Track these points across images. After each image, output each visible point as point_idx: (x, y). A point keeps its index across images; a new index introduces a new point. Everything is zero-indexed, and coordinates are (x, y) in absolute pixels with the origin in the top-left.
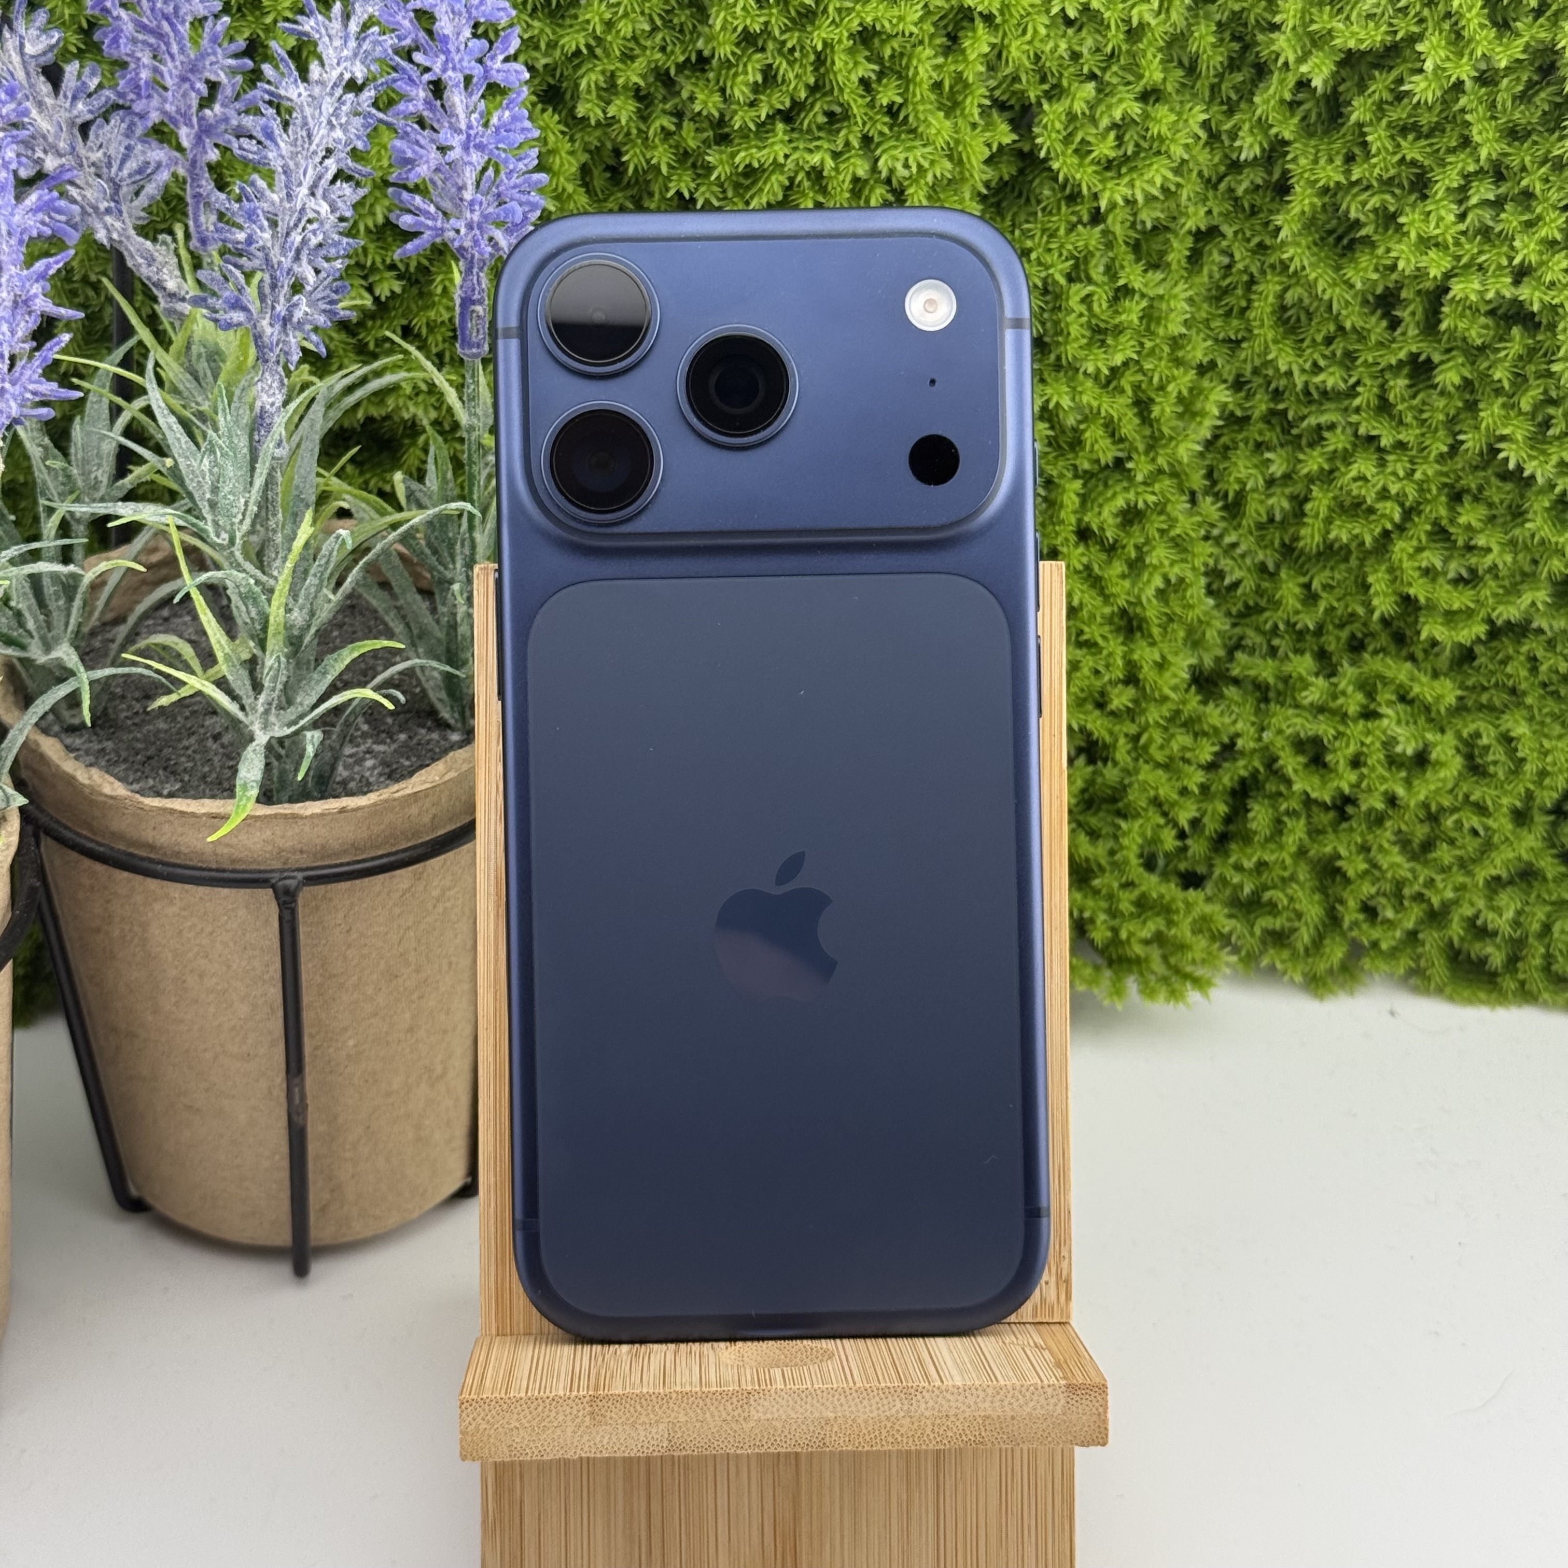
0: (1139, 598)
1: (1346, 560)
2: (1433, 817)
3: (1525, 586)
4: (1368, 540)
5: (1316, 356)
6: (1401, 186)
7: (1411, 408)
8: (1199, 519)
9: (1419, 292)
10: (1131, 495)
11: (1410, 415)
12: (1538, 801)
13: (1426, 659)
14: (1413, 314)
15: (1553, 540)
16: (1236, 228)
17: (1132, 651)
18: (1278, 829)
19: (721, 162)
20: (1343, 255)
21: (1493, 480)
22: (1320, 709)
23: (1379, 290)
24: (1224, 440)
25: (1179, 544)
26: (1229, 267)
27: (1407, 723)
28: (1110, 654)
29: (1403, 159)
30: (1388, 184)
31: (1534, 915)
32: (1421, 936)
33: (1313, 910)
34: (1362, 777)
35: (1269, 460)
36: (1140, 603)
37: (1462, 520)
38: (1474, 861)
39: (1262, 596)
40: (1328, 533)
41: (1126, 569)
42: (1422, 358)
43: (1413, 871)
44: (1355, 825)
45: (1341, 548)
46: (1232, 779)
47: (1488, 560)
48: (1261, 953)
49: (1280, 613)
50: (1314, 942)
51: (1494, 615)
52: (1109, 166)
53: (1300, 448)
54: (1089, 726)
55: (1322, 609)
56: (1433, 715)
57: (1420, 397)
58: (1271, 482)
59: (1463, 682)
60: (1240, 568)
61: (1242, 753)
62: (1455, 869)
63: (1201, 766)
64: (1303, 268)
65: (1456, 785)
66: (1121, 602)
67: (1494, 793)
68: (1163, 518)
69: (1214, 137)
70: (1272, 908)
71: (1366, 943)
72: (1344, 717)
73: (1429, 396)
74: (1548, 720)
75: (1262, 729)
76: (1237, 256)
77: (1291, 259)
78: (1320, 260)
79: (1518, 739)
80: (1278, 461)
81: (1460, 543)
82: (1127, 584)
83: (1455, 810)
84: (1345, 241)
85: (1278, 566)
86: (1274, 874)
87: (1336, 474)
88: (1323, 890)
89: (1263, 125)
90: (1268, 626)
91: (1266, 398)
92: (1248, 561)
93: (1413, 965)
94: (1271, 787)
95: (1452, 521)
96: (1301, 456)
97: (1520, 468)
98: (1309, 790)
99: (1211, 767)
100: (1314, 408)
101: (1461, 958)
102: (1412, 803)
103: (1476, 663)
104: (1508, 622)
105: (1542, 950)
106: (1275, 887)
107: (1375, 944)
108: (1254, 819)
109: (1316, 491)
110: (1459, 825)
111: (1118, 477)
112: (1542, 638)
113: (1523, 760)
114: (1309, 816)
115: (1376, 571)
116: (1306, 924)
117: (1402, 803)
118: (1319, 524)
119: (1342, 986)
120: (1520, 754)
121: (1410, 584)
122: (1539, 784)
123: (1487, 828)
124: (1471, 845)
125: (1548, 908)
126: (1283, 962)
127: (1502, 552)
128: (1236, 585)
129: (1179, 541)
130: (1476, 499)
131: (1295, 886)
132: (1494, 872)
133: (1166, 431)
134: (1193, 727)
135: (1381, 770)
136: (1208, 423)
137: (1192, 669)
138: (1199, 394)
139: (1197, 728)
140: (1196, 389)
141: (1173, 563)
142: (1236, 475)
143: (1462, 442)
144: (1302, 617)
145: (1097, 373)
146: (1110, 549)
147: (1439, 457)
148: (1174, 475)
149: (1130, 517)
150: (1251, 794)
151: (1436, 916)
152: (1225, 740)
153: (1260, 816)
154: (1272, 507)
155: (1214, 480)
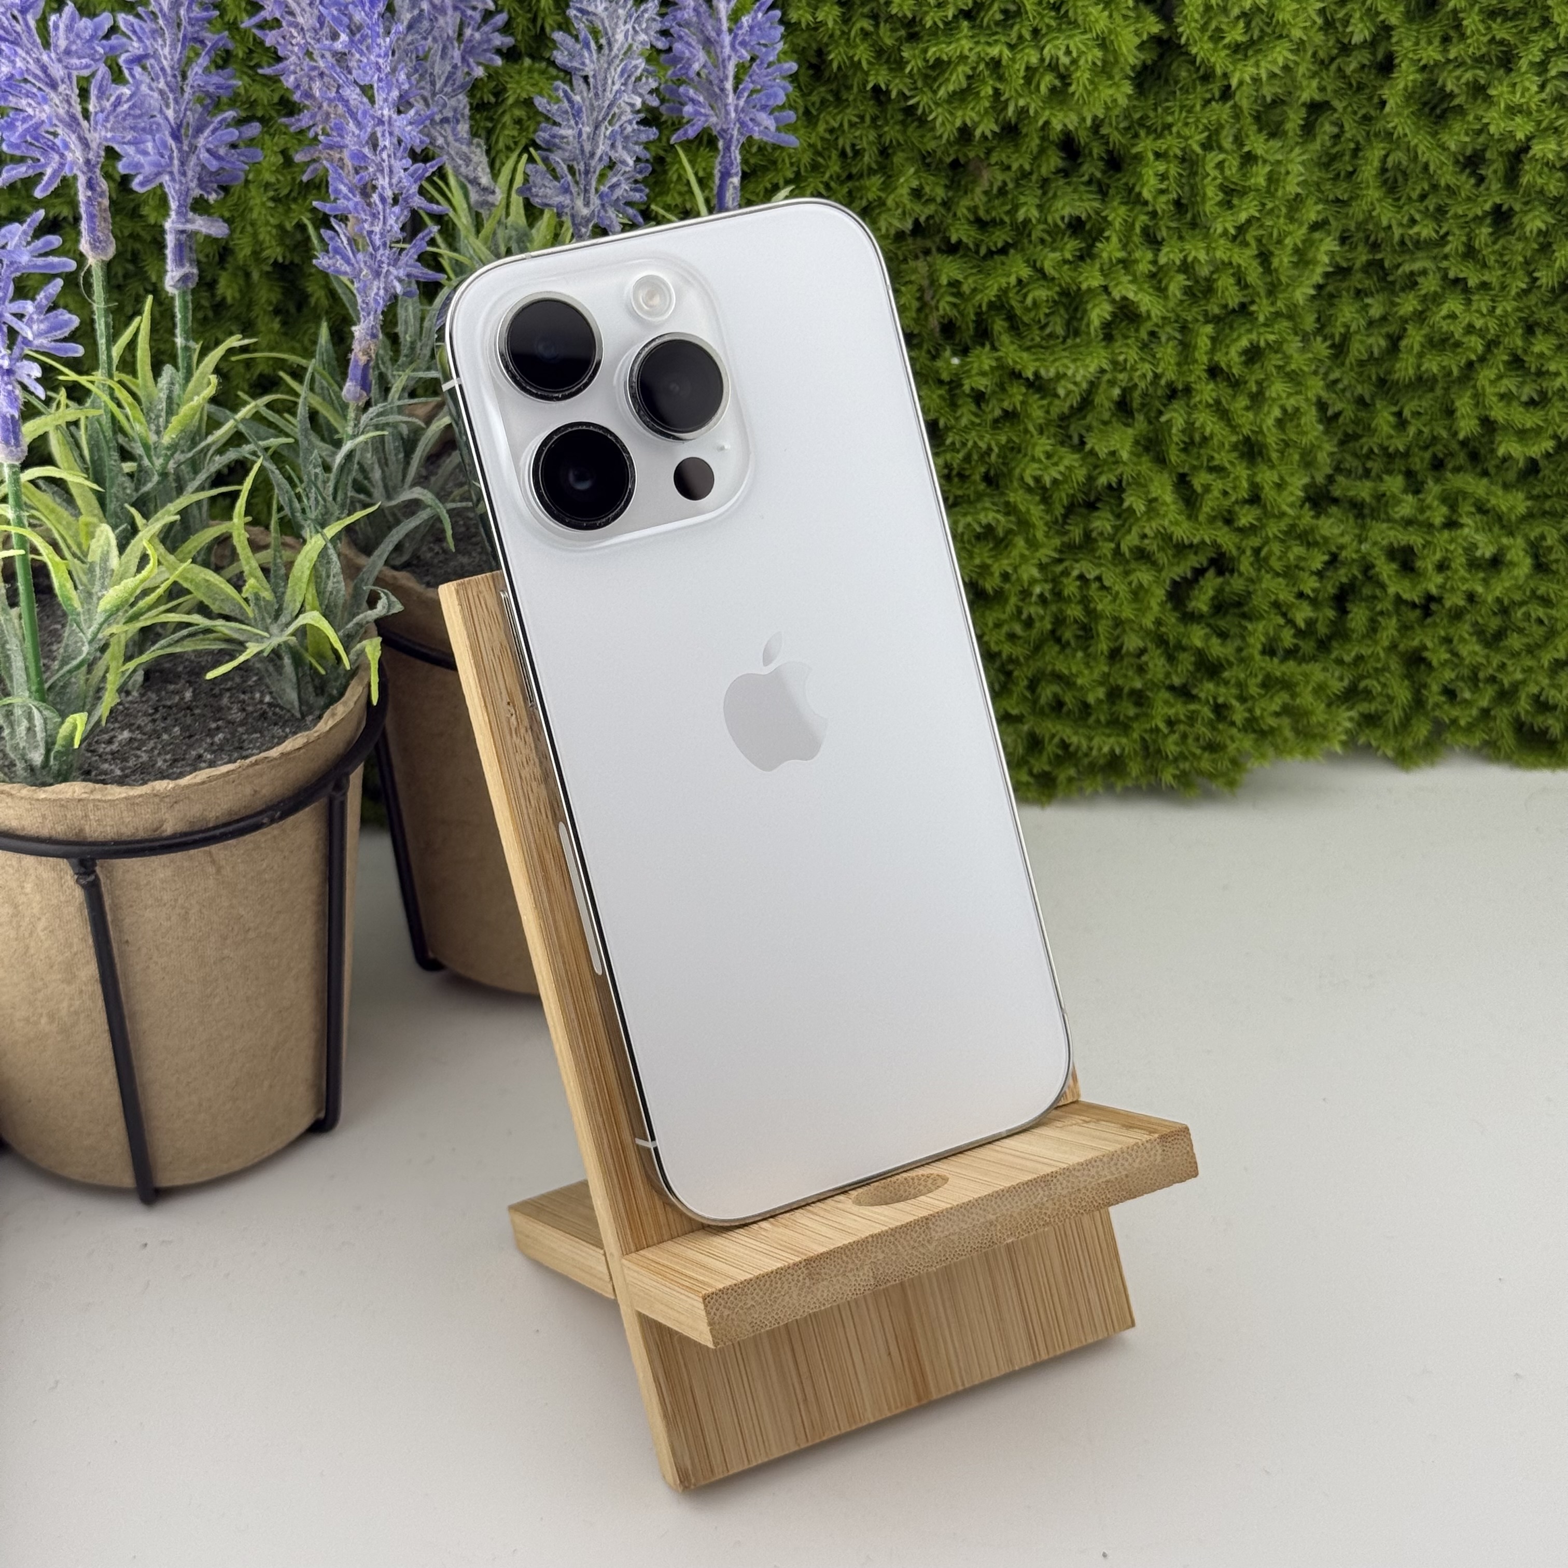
0: (1260, 427)
1: (1432, 390)
2: (1504, 610)
4: (1455, 372)
5: (1412, 212)
6: (1490, 62)
7: (1494, 252)
8: (1309, 355)
9: (1501, 154)
10: (1254, 336)
11: (1493, 258)
13: (1497, 474)
14: (1495, 172)
16: (1344, 104)
17: (1254, 475)
18: (1373, 627)
19: (914, 56)
20: (1435, 123)
22: (1409, 522)
23: (1469, 152)
24: (1330, 288)
25: (1294, 378)
26: (1336, 137)
27: (1484, 530)
28: (1237, 478)
29: (1493, 38)
30: (1480, 61)
32: (1493, 713)
33: (1402, 693)
34: (1447, 578)
35: (1368, 305)
36: (1261, 431)
37: (1537, 349)
38: (1538, 646)
39: (1359, 425)
40: (1419, 367)
41: (1249, 402)
42: (1505, 208)
43: (1487, 657)
44: (1438, 621)
45: (1428, 379)
46: (1334, 586)
47: (1558, 383)
48: (1358, 733)
49: (1375, 439)
50: (1402, 722)
51: (1560, 432)
52: (1239, 50)
53: (1394, 293)
54: (1219, 540)
55: (1411, 433)
56: (1505, 522)
57: (1501, 242)
58: (1371, 323)
59: (1529, 492)
60: (1341, 400)
61: (1343, 564)
62: (1524, 654)
63: (1313, 573)
64: (1405, 135)
65: (1526, 581)
66: (1246, 431)
67: (1556, 587)
68: (1279, 356)
69: (1329, 25)
70: (1368, 694)
71: (1447, 721)
72: (1431, 526)
73: (1509, 242)
75: (1360, 542)
76: (1347, 127)
77: (1395, 128)
78: (1419, 128)
80: (1376, 306)
81: (1533, 369)
82: (1251, 415)
83: (1522, 604)
84: (1438, 111)
85: (1373, 397)
86: (1369, 666)
87: (1429, 314)
88: (1409, 676)
89: (1371, 13)
90: (1365, 450)
91: (1366, 251)
92: (1348, 394)
93: (1486, 738)
94: (1367, 591)
95: (1525, 351)
96: (1397, 300)
98: (1401, 592)
99: (1320, 574)
100: (1407, 257)
101: (1526, 729)
102: (1490, 599)
103: (1541, 475)
106: (1369, 676)
107: (1454, 721)
108: (1352, 619)
109: (1410, 328)
110: (1527, 616)
111: (1242, 320)
114: (1399, 615)
115: (1460, 397)
116: (1397, 707)
117: (1481, 599)
118: (1412, 360)
119: (1425, 759)
121: (1491, 408)
123: (1550, 618)
124: (1538, 632)
126: (1376, 739)
128: (1337, 415)
129: (1293, 375)
130: (1547, 330)
131: (1388, 675)
132: (1556, 656)
133: (1284, 279)
134: (1307, 538)
135: (1462, 572)
136: (1319, 270)
137: (1306, 488)
138: (1311, 245)
139: (1310, 539)
140: (1309, 242)
141: (1290, 395)
142: (1341, 320)
143: (1536, 279)
144: (1394, 440)
145: (1225, 233)
146: (1236, 384)
147: (1518, 294)
148: (1290, 317)
149: (1253, 355)
150: (1351, 598)
151: (1506, 695)
152: (1334, 549)
153: (1358, 616)
154: (1371, 346)
155: (1322, 324)
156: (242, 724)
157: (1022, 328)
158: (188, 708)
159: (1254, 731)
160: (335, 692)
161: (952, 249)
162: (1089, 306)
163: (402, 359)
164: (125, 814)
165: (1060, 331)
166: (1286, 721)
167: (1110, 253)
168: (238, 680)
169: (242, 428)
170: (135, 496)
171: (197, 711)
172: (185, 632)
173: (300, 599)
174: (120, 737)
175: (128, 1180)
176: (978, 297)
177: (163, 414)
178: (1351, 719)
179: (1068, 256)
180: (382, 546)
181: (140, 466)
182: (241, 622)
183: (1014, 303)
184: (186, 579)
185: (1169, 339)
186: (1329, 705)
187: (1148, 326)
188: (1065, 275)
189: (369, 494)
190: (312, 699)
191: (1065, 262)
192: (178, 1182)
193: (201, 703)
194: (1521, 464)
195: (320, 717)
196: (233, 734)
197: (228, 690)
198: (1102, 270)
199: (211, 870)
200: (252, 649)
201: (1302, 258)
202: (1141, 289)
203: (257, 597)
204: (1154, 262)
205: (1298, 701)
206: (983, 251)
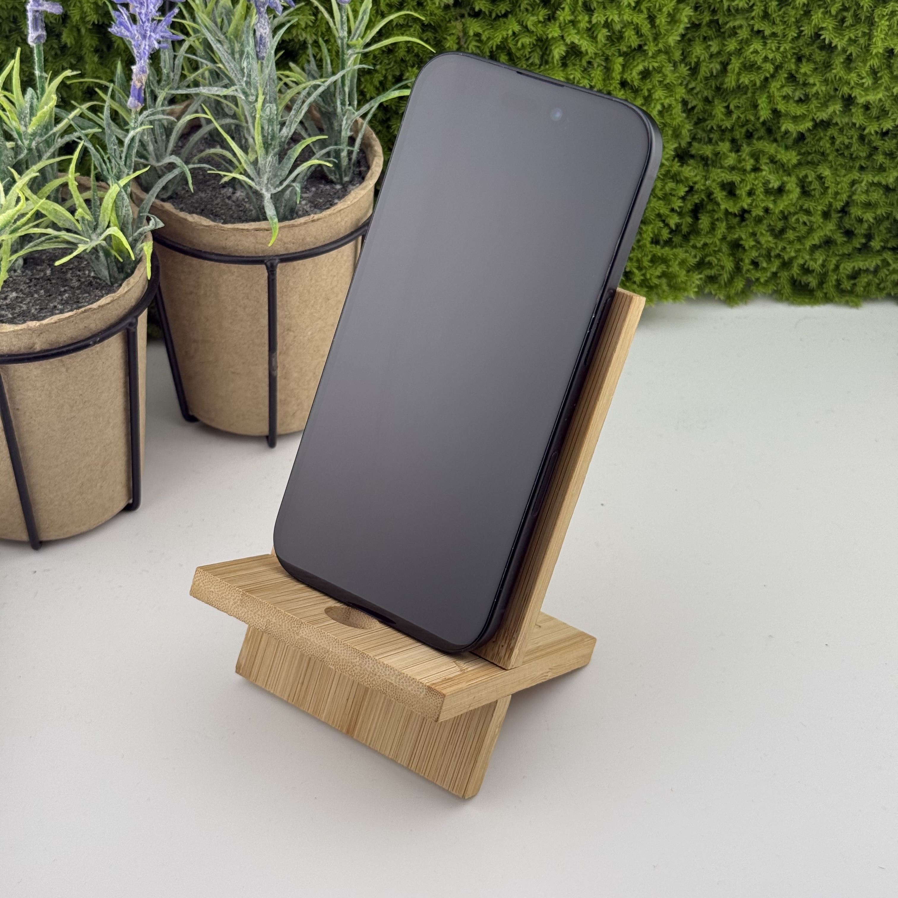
1: (746, 93)
2: (785, 217)
3: (830, 103)
4: (758, 84)
7: (779, 16)
8: (677, 75)
10: (646, 64)
11: (778, 19)
12: (834, 207)
13: (782, 141)
15: (845, 77)
18: (713, 228)
21: (817, 50)
22: (732, 168)
24: (689, 36)
25: (669, 88)
27: (774, 173)
31: (831, 261)
32: (779, 275)
33: (729, 264)
34: (753, 200)
35: (710, 45)
37: (802, 71)
38: (804, 237)
39: (705, 113)
40: (738, 80)
41: (643, 101)
43: (776, 244)
44: (749, 223)
45: (743, 88)
46: (691, 205)
48: (704, 287)
49: (714, 121)
50: (729, 280)
51: (815, 117)
53: (724, 38)
55: (734, 118)
56: (786, 168)
57: (783, 10)
58: (711, 56)
59: (799, 151)
60: (695, 99)
61: (696, 192)
62: (796, 242)
63: (679, 198)
65: (797, 201)
67: (814, 204)
68: (660, 75)
70: (710, 265)
71: (753, 279)
72: (745, 170)
73: (787, 10)
74: (839, 168)
75: (706, 180)
79: (825, 178)
80: (715, 46)
81: (801, 82)
83: (795, 213)
85: (713, 98)
86: (710, 249)
87: (743, 51)
88: (733, 254)
90: (709, 128)
91: (709, 15)
92: (699, 96)
93: (775, 289)
95: (797, 72)
96: (726, 43)
97: (831, 43)
98: (728, 208)
99: (683, 198)
100: (732, 18)
101: (797, 283)
102: (777, 211)
103: (805, 142)
104: (822, 121)
105: (835, 277)
106: (711, 255)
107: (758, 280)
108: (701, 223)
109: (733, 59)
110: (798, 220)
111: (639, 55)
112: (837, 128)
113: (828, 188)
114: (727, 220)
115: (761, 98)
116: (726, 272)
117: (772, 212)
118: (734, 77)
119: (741, 301)
120: (826, 185)
121: (778, 104)
122: (835, 198)
123: (810, 222)
124: (803, 230)
125: (838, 258)
126: (714, 290)
127: (820, 86)
128: (693, 108)
129: (668, 86)
130: (809, 60)
131: (721, 254)
132: (814, 243)
133: (663, 31)
134: (676, 178)
135: (762, 196)
136: (682, 26)
137: (676, 150)
138: (678, 12)
139: (678, 179)
140: (676, 10)
141: (666, 97)
142: (695, 54)
143: (802, 31)
144: (724, 122)
145: (629, 5)
146: (636, 91)
147: (793, 39)
148: (667, 52)
149: (646, 74)
150: (700, 211)
151: (786, 265)
152: (691, 184)
153: (704, 222)
154: (712, 68)
155: (685, 56)
156: (79, 288)
157: (516, 61)
158: (49, 280)
159: (647, 287)
160: (129, 271)
161: (477, 15)
162: (553, 47)
163: (163, 83)
164: (13, 340)
165: (537, 61)
166: (664, 281)
167: (564, 17)
168: (76, 263)
169: (72, 123)
170: (15, 161)
171: (53, 281)
172: (43, 239)
173: (107, 220)
174: (11, 296)
175: (25, 537)
176: (491, 42)
177: (28, 115)
178: (701, 279)
179: (541, 19)
180: (154, 189)
181: (16, 144)
182: (76, 233)
183: (511, 46)
184: (44, 209)
185: (598, 66)
186: (688, 271)
187: (587, 58)
188: (539, 30)
189: (146, 159)
190: (116, 275)
191: (540, 22)
192: (53, 538)
193: (55, 277)
194: (795, 135)
195: (121, 285)
196: (74, 293)
197: (71, 269)
198: (560, 27)
199: (64, 370)
200: (81, 248)
201: (673, 19)
202: (582, 37)
203: (83, 218)
204: (590, 22)
205: (670, 270)
206: (494, 15)
